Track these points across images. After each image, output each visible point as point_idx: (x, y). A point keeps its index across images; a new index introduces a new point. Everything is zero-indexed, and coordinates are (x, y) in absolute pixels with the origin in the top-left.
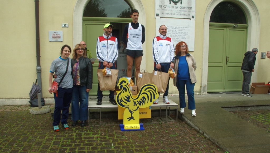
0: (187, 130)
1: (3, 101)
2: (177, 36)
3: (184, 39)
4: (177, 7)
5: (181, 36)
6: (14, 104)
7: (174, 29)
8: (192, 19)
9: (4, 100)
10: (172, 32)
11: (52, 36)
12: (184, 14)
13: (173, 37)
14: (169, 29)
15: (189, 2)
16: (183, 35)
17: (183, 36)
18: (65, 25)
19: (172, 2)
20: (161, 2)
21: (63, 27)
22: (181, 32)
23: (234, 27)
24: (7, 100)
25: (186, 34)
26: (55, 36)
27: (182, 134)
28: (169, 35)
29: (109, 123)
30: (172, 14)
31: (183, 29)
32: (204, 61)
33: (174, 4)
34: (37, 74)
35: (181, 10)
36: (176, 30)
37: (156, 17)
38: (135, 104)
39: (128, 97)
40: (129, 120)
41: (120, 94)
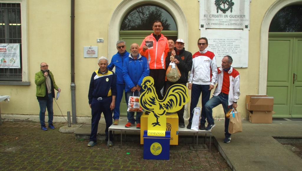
2: (226, 50)
3: (234, 53)
4: (227, 16)
5: (231, 50)
7: (222, 42)
8: (245, 29)
10: (220, 45)
11: (87, 52)
12: (235, 24)
13: (221, 51)
14: (216, 42)
15: (242, 9)
16: (234, 48)
17: (234, 50)
18: (100, 40)
19: (219, 11)
20: (207, 11)
21: (98, 42)
22: (231, 44)
25: (237, 47)
26: (90, 52)
27: (207, 167)
28: (216, 49)
29: (132, 147)
30: (220, 24)
31: (233, 41)
32: (260, 80)
33: (222, 12)
34: (71, 91)
35: (231, 19)
36: (225, 43)
37: (200, 28)
38: (161, 107)
39: (153, 98)
40: (154, 126)
41: (144, 95)
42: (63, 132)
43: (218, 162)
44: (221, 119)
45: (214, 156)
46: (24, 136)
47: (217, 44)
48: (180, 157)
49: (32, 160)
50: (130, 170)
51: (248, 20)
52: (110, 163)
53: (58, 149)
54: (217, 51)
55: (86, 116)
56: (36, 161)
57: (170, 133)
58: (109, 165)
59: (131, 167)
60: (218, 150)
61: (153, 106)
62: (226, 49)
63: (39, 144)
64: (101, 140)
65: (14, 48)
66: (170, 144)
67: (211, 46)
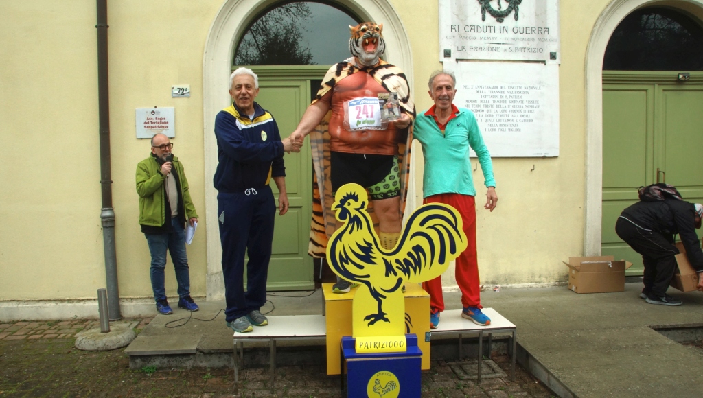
1: (11, 308)
3: (527, 121)
4: (505, 29)
5: (519, 114)
6: (40, 318)
7: (497, 94)
8: (550, 62)
9: (14, 305)
10: (491, 103)
11: (145, 123)
12: (526, 50)
13: (494, 116)
14: (483, 95)
15: (541, 12)
16: (525, 108)
17: (525, 114)
18: (181, 91)
19: (488, 15)
20: (457, 16)
21: (174, 95)
22: (519, 100)
23: (679, 82)
24: (21, 305)
25: (532, 107)
26: (153, 123)
28: (483, 111)
29: (300, 383)
30: (490, 49)
31: (524, 92)
32: (588, 185)
33: (494, 20)
34: (102, 231)
35: (516, 36)
36: (504, 95)
37: (443, 59)
38: (389, 269)
39: (365, 245)
40: (372, 323)
41: (339, 237)
42: (87, 347)
44: (499, 286)
47: (485, 99)
54: (484, 115)
55: (146, 298)
60: (532, 377)
61: (368, 268)
62: (506, 111)
64: (205, 368)
67: (470, 104)
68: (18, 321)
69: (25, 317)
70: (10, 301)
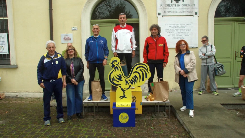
0: (175, 128)
1: (27, 94)
3: (186, 36)
4: (179, 5)
5: (184, 33)
6: (34, 97)
7: (176, 27)
8: (195, 16)
9: (27, 93)
10: (174, 30)
11: (64, 38)
12: (186, 12)
13: (175, 34)
14: (171, 27)
16: (186, 31)
17: (186, 33)
18: (75, 28)
19: (173, 1)
20: (163, 1)
21: (73, 30)
22: (184, 29)
24: (29, 93)
25: (189, 31)
26: (66, 38)
27: (167, 132)
29: (104, 117)
30: (174, 12)
31: (186, 26)
33: (175, 2)
35: (183, 7)
36: (179, 27)
37: (158, 16)
38: (127, 82)
39: (120, 75)
40: (122, 98)
41: (112, 73)
43: (176, 128)
44: (177, 90)
45: (173, 122)
46: (13, 110)
47: (172, 29)
48: (144, 124)
49: (18, 131)
50: (102, 137)
51: (197, 8)
52: (85, 131)
53: (41, 121)
54: (172, 34)
56: (22, 131)
57: (135, 104)
58: (84, 133)
59: (103, 134)
60: (176, 117)
61: (120, 82)
62: (179, 32)
63: (26, 117)
65: (2, 37)
66: (136, 113)
67: (167, 30)
68: (28, 98)
69: (30, 97)
70: (26, 92)
